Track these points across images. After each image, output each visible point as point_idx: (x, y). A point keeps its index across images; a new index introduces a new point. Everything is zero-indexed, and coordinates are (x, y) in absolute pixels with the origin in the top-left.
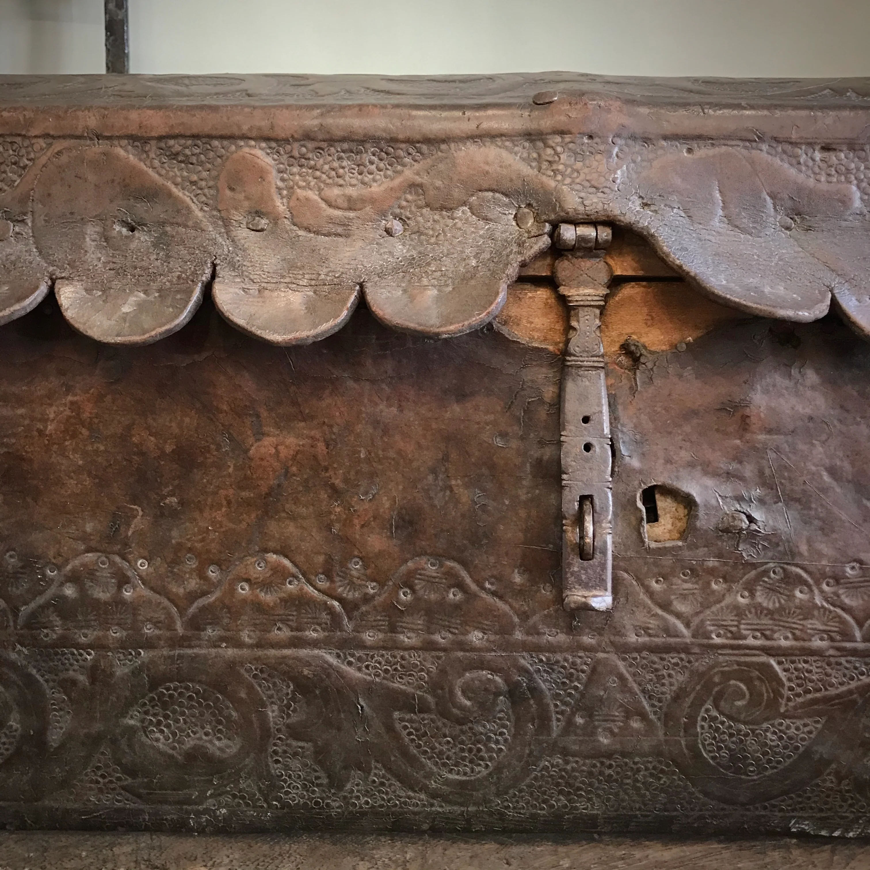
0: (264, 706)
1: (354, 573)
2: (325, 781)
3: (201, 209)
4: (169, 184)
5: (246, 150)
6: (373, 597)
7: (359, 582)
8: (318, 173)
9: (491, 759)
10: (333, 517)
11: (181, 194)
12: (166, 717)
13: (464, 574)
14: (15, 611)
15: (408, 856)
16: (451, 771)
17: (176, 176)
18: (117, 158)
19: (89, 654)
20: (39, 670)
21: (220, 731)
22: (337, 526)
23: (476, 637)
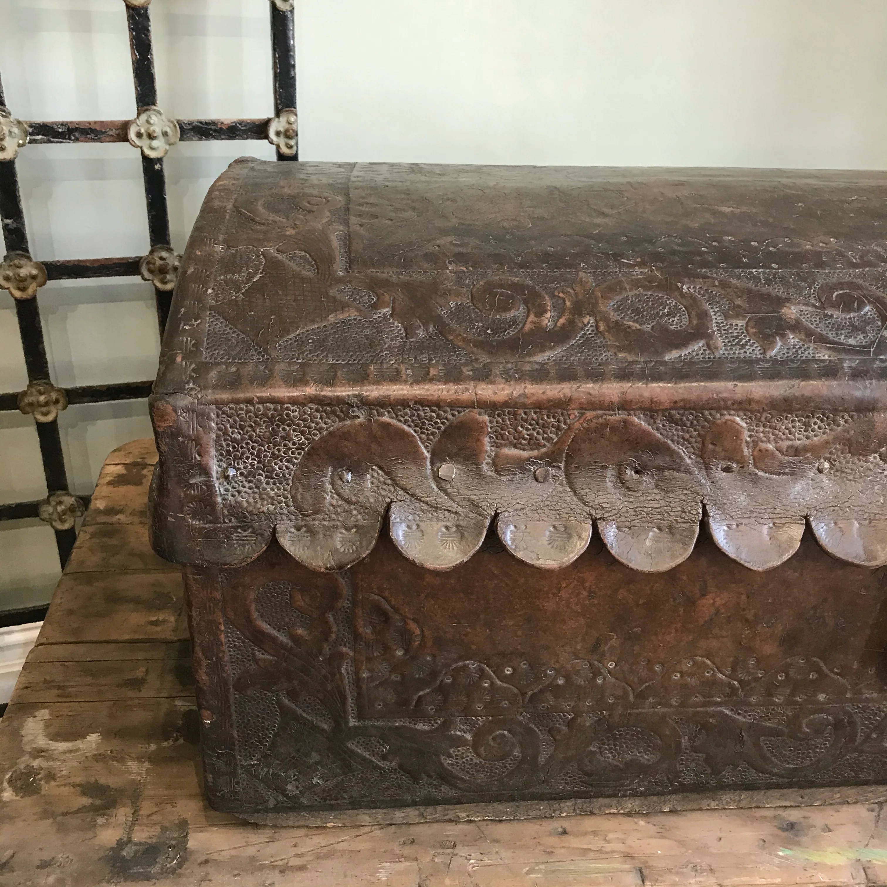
0: (680, 737)
1: (751, 666)
2: (709, 771)
3: (690, 458)
4: (669, 442)
5: (728, 417)
6: (761, 678)
7: (753, 671)
8: (777, 432)
9: (814, 757)
10: (743, 636)
11: (676, 448)
12: (615, 745)
13: (822, 664)
14: (523, 694)
15: (742, 797)
16: (788, 763)
17: (674, 435)
18: (633, 424)
19: (570, 715)
20: (535, 725)
21: (649, 751)
22: (745, 641)
23: (822, 697)
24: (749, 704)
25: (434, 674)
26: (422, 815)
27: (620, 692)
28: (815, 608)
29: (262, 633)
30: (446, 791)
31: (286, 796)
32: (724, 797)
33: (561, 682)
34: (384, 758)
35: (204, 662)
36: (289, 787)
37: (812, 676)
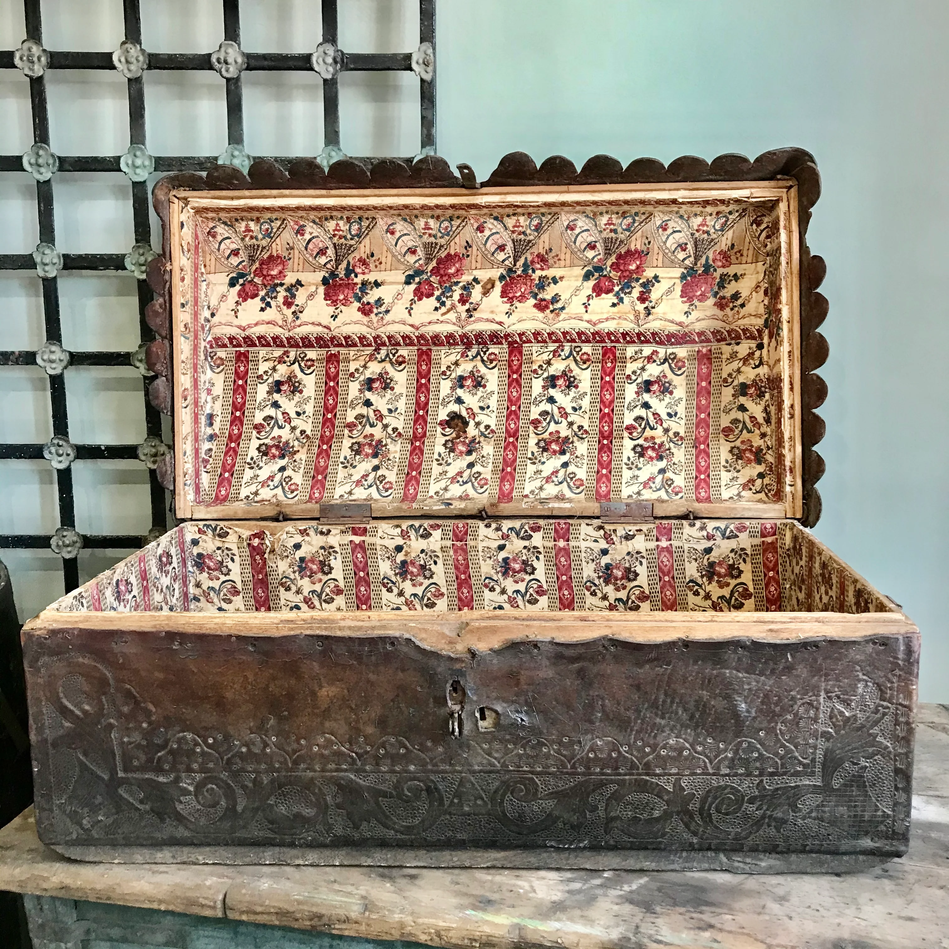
0: (325, 795)
1: (361, 742)
2: (352, 826)
6: (369, 752)
7: (363, 746)
9: (420, 816)
10: (351, 719)
12: (285, 800)
13: (406, 742)
14: (222, 758)
16: (403, 822)
19: (253, 775)
20: (232, 782)
21: (307, 806)
22: (353, 723)
23: (412, 768)
24: (365, 771)
25: (167, 742)
26: (173, 857)
27: (282, 760)
28: (393, 700)
29: (66, 707)
30: (182, 832)
31: (83, 829)
32: (375, 855)
33: (244, 750)
34: (141, 802)
35: (34, 727)
36: (85, 822)
37: (402, 751)
